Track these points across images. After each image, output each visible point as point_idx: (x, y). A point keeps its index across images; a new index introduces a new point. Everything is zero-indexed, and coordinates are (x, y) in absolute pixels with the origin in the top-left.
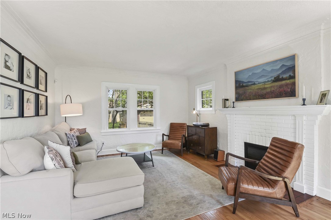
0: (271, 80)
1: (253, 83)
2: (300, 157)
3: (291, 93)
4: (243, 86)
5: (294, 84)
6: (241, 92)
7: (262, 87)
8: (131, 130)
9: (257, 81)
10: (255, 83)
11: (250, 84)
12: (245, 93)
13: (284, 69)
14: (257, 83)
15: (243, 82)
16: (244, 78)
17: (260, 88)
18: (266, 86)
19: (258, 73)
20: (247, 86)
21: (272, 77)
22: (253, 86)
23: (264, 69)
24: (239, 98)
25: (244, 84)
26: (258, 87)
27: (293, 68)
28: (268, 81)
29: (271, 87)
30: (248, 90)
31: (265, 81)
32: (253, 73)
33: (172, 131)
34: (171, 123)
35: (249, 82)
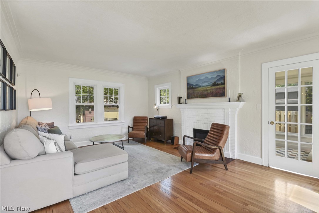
0: (211, 85)
1: (199, 86)
2: (228, 133)
3: (222, 94)
4: (192, 88)
5: (224, 88)
6: (191, 92)
7: (205, 89)
8: (98, 123)
9: (202, 85)
10: (201, 86)
11: (197, 86)
12: (194, 93)
13: (218, 78)
14: (202, 86)
15: (192, 85)
16: (193, 82)
17: (204, 90)
18: (208, 89)
19: (203, 79)
20: (195, 88)
21: (211, 83)
22: (199, 88)
23: (206, 77)
24: (189, 96)
25: (193, 87)
26: (202, 89)
27: (223, 78)
28: (209, 85)
29: (211, 89)
30: (196, 90)
31: (207, 85)
32: (199, 79)
33: (135, 123)
34: (134, 117)
35: (197, 85)
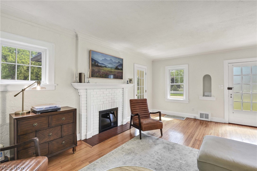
0: (115, 68)
1: (105, 66)
3: (121, 78)
4: (98, 66)
5: (122, 73)
6: (96, 70)
7: (110, 70)
9: (108, 66)
10: (107, 66)
11: (103, 65)
12: (99, 71)
13: (119, 64)
14: (108, 67)
15: (98, 62)
16: (99, 59)
17: (109, 71)
18: (112, 70)
19: (108, 60)
20: (101, 67)
21: (115, 66)
22: (105, 68)
23: (111, 59)
24: (93, 75)
25: (99, 65)
26: (108, 70)
27: (122, 65)
28: (113, 68)
29: (114, 72)
30: (102, 70)
31: (112, 67)
32: (105, 59)
35: (102, 64)
